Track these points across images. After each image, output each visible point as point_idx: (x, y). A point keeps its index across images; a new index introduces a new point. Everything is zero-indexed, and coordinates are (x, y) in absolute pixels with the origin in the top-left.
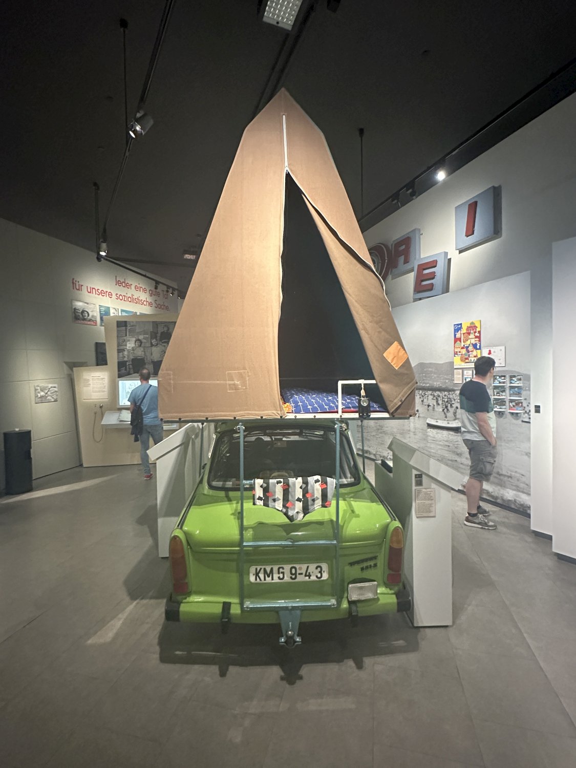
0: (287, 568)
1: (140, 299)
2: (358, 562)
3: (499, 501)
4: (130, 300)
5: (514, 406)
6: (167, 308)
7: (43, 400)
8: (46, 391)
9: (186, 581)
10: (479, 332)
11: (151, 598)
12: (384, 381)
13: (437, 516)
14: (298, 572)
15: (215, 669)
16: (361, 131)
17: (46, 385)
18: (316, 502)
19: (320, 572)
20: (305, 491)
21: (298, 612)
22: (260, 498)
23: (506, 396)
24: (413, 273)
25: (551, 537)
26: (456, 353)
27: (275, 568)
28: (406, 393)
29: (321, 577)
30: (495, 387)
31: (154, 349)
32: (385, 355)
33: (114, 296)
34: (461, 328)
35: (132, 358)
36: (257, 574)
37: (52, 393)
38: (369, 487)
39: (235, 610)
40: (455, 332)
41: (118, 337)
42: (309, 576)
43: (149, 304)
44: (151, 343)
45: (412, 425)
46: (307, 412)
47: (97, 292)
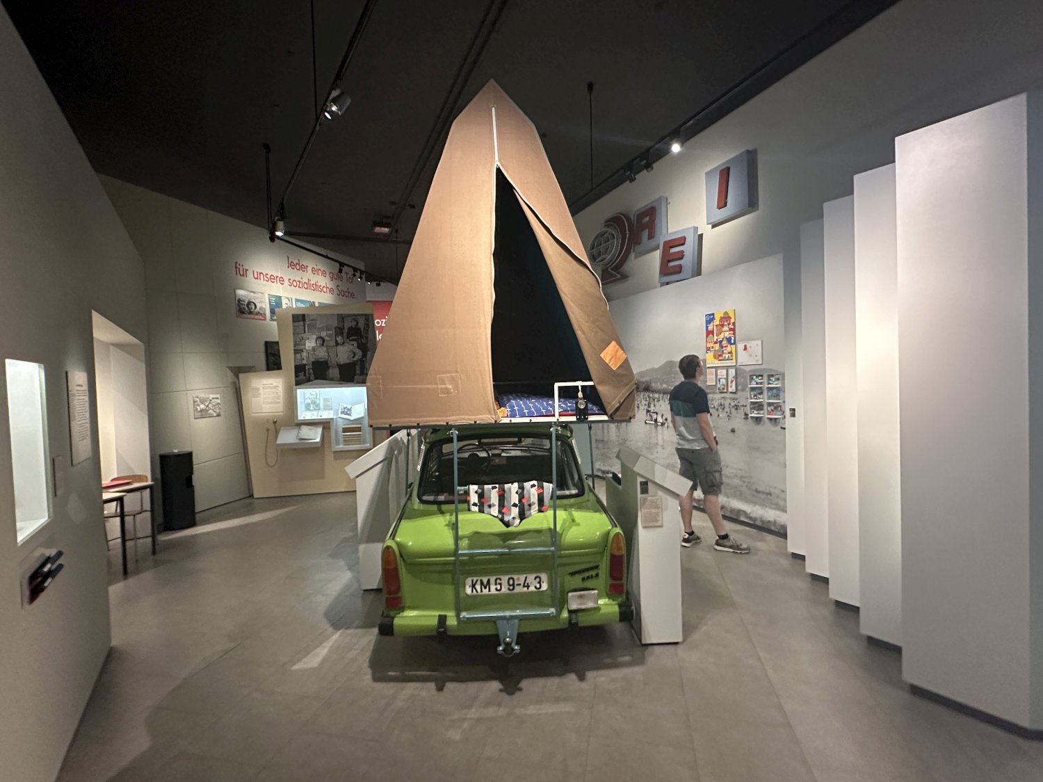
0: (505, 579)
1: (319, 284)
2: (579, 572)
3: (758, 523)
4: (306, 286)
5: (772, 410)
6: (352, 295)
7: (203, 414)
8: (207, 404)
9: (399, 595)
10: (734, 324)
11: (357, 627)
12: (602, 382)
13: (664, 524)
14: (516, 583)
15: (432, 685)
16: (590, 86)
17: (207, 396)
18: (532, 507)
19: (539, 583)
20: (521, 497)
21: (516, 621)
22: (475, 504)
23: (764, 399)
24: (659, 251)
25: (804, 557)
26: (708, 349)
27: (492, 580)
28: (624, 394)
29: (540, 587)
30: (752, 389)
31: (339, 348)
32: (602, 355)
33: (286, 282)
34: (714, 319)
35: (313, 360)
36: (473, 586)
37: (214, 406)
38: (594, 498)
39: (452, 621)
40: (707, 324)
41: (294, 334)
42: (528, 587)
43: (330, 291)
44: (336, 341)
45: (660, 437)
46: (523, 416)
47: (265, 278)
